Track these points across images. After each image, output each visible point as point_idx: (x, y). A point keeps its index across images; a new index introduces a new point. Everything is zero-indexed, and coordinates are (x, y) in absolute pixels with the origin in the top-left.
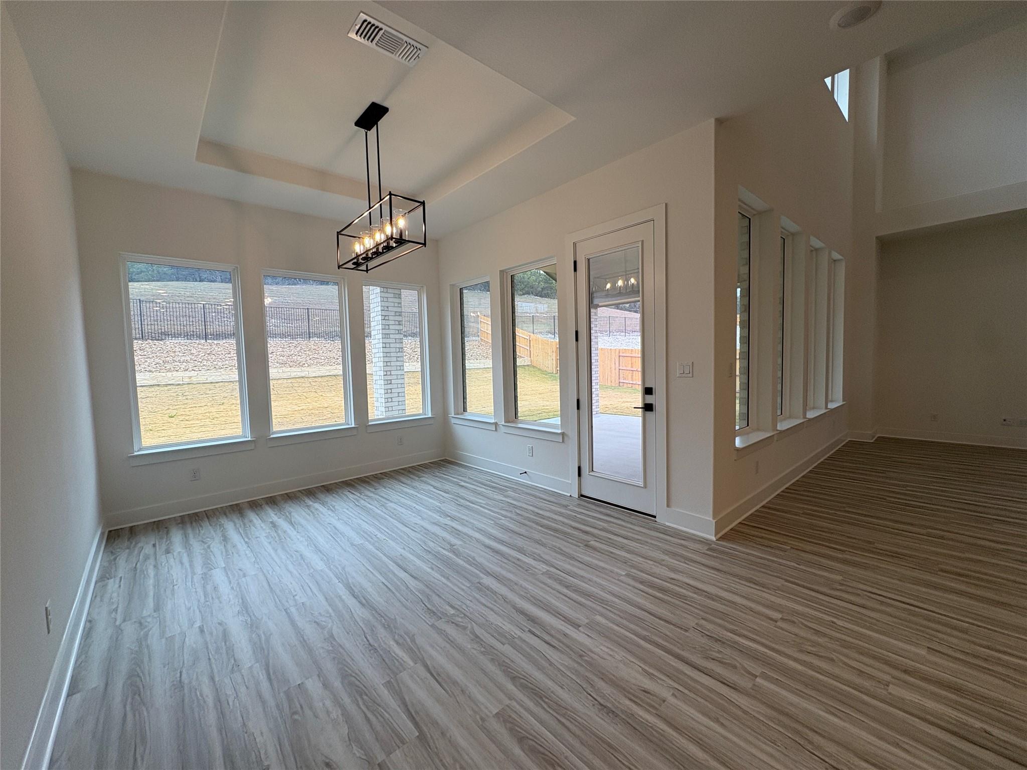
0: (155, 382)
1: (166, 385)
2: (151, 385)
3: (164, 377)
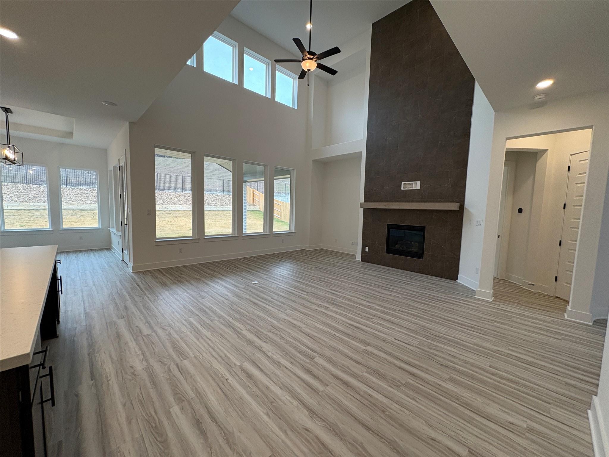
0: (23, 208)
1: (29, 210)
2: (20, 209)
3: (28, 205)
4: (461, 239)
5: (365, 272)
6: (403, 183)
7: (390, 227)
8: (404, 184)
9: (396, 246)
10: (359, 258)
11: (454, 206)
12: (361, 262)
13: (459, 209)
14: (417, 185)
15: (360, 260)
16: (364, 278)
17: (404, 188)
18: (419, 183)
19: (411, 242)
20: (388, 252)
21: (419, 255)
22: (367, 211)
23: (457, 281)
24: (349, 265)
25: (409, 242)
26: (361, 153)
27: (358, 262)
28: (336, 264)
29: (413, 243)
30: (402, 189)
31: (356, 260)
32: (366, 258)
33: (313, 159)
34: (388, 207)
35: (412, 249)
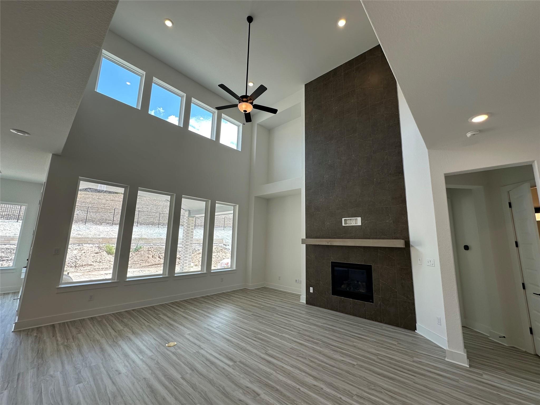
4: (412, 281)
5: (311, 321)
6: (343, 219)
7: (334, 265)
8: (345, 220)
9: (343, 286)
10: (303, 299)
11: (399, 244)
12: (306, 305)
13: (405, 247)
14: (358, 221)
15: (305, 302)
16: (310, 332)
17: (345, 224)
18: (359, 219)
19: (358, 282)
20: (334, 293)
21: (368, 297)
22: (308, 247)
23: (416, 331)
24: (291, 310)
25: (356, 282)
26: (300, 190)
27: (302, 305)
28: (278, 308)
29: (360, 283)
30: (343, 225)
31: (301, 302)
32: (311, 300)
33: (256, 196)
34: (330, 243)
35: (360, 291)
